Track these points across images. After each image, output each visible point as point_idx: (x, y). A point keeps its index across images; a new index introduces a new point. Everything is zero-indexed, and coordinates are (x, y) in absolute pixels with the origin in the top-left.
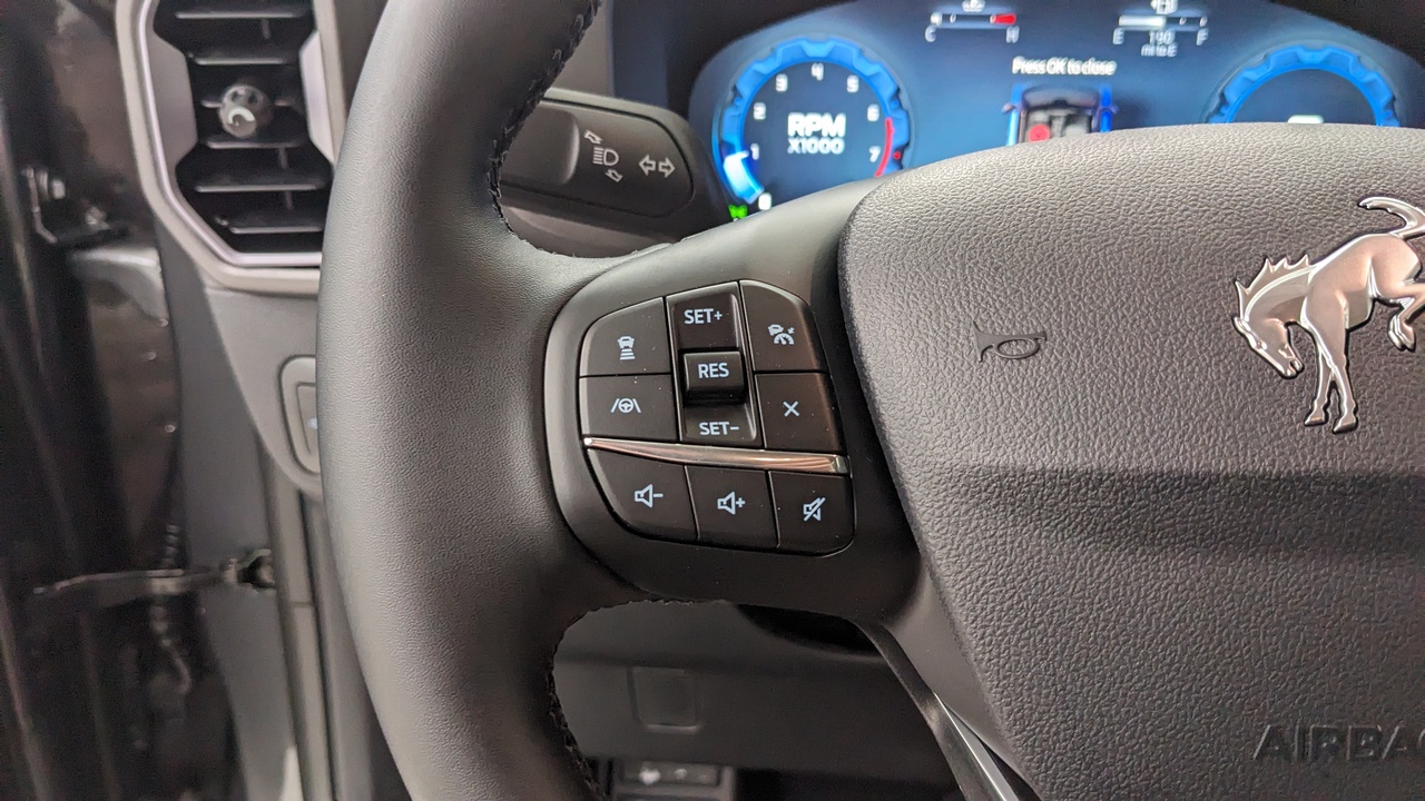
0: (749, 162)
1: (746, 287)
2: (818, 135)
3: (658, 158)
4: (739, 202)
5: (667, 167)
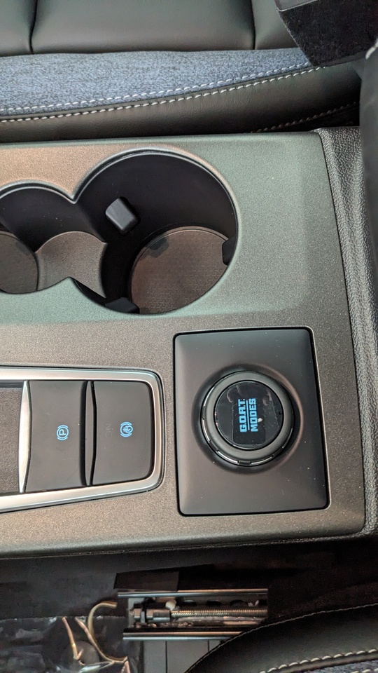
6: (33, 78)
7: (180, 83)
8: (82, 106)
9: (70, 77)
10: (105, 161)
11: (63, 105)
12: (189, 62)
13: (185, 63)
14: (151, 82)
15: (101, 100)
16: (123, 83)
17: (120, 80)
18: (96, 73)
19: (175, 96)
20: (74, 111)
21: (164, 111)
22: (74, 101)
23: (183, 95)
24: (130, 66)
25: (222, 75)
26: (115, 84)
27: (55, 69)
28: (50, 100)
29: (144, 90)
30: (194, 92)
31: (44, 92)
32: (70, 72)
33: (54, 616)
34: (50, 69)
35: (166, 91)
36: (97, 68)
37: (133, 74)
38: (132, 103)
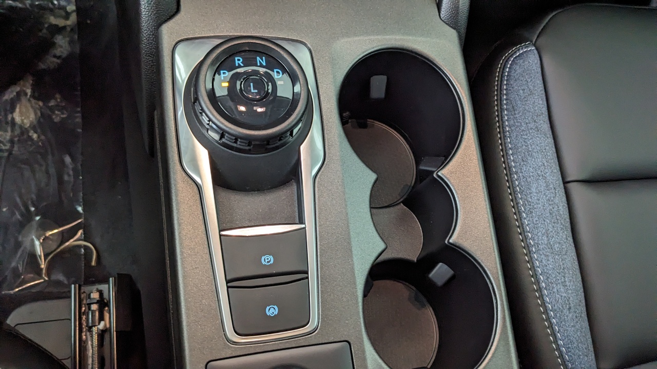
6: (543, 192)
7: (558, 315)
8: (526, 234)
9: (548, 222)
10: (484, 266)
11: (525, 218)
12: (577, 320)
13: (576, 317)
14: (555, 290)
15: (534, 250)
16: (550, 266)
17: (552, 263)
18: (555, 242)
19: (546, 312)
20: (521, 228)
21: (532, 304)
22: (529, 228)
23: (548, 319)
24: (566, 270)
25: (570, 351)
26: (548, 260)
27: (553, 208)
28: (528, 207)
29: (547, 285)
30: (552, 327)
31: (533, 203)
32: (553, 221)
33: (83, 210)
34: (552, 204)
35: (549, 304)
36: (559, 243)
37: (559, 274)
38: (535, 275)
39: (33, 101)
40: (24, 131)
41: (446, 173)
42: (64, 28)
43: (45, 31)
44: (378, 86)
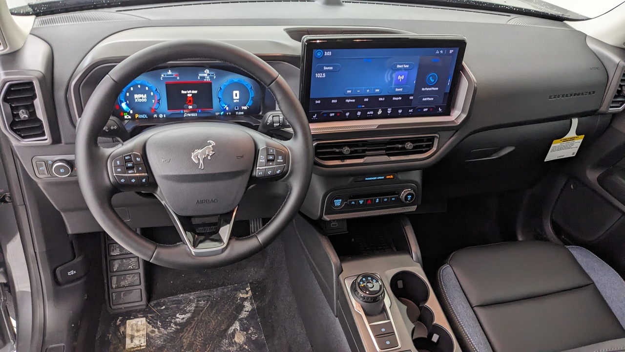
0: (127, 104)
1: (134, 154)
2: (141, 98)
3: (114, 126)
4: (126, 112)
5: (115, 127)
39: (242, 332)
40: (241, 346)
41: (427, 304)
42: (247, 298)
43: (239, 301)
44: (400, 284)
